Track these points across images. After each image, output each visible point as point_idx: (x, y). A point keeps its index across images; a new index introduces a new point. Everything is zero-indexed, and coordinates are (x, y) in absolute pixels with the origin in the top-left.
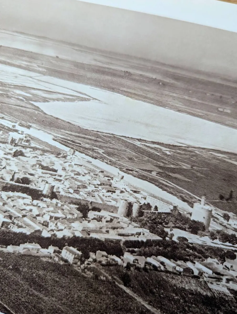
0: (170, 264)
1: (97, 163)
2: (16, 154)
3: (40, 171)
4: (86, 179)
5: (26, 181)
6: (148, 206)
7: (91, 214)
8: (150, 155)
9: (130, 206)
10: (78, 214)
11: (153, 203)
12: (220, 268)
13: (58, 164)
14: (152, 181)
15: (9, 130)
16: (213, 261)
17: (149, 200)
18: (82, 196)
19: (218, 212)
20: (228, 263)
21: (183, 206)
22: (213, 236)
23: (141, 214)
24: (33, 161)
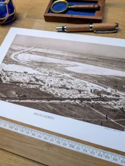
0: (103, 102)
1: (82, 80)
2: (61, 80)
3: (68, 83)
4: (80, 84)
5: (64, 86)
6: (96, 90)
7: (82, 92)
8: (95, 78)
9: (91, 90)
10: (78, 92)
11: (97, 89)
12: (116, 103)
13: (72, 81)
14: (96, 84)
15: (58, 74)
16: (114, 101)
17: (96, 88)
18: (79, 88)
19: (114, 90)
20: (117, 101)
21: (105, 89)
22: (113, 95)
23: (94, 91)
24: (66, 81)
